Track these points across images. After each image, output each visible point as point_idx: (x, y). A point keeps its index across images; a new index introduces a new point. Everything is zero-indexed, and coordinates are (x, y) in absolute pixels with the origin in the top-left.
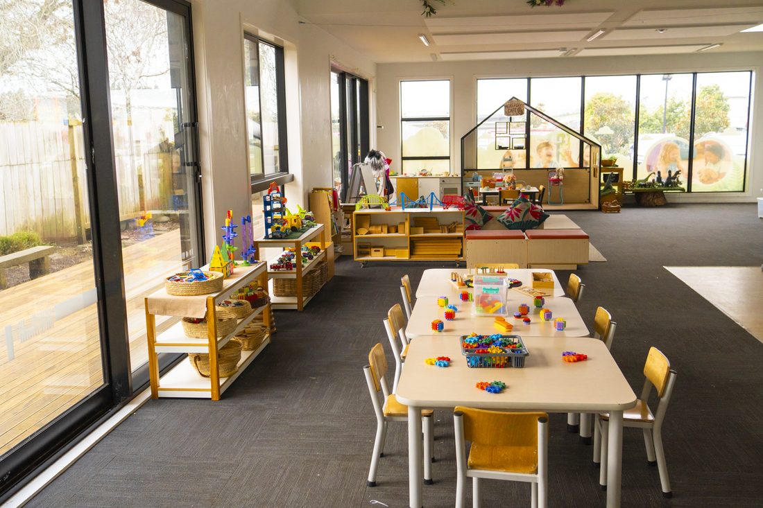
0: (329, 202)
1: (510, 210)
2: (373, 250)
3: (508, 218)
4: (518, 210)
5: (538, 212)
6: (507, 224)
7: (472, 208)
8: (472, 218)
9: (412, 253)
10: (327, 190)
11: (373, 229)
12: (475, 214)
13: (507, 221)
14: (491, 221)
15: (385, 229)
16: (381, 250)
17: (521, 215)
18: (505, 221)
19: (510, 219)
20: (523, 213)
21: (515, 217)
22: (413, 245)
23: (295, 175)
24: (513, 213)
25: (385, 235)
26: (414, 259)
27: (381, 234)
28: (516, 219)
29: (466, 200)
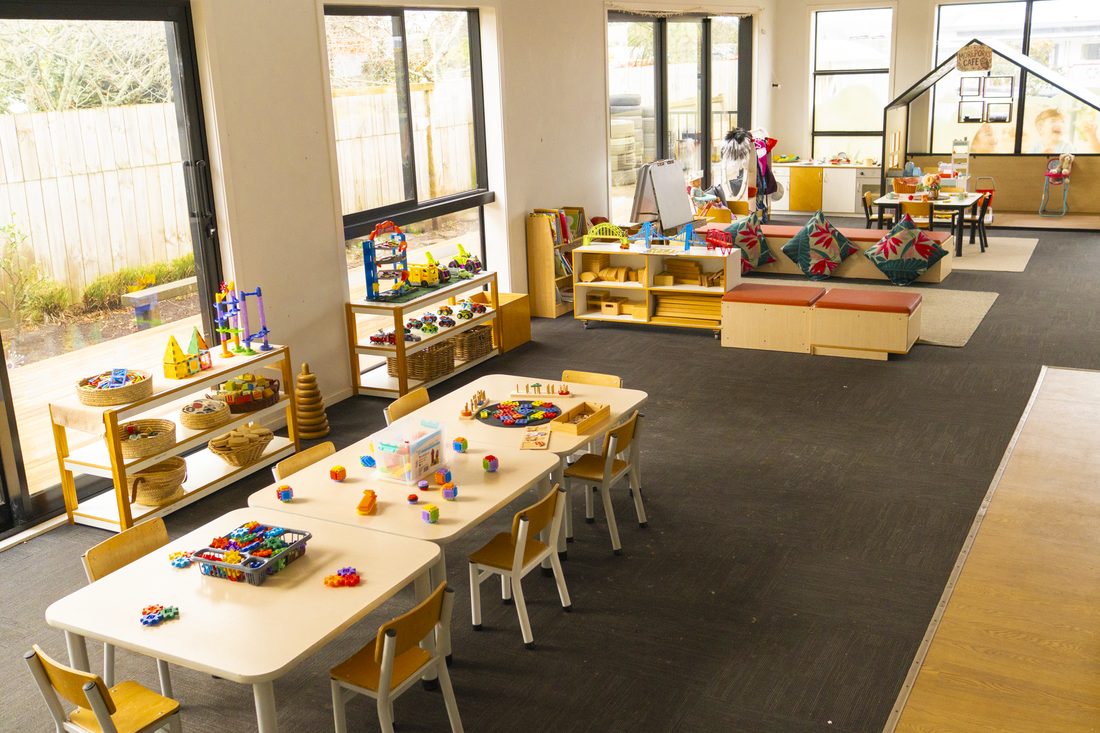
0: (552, 231)
1: (884, 240)
2: (603, 304)
3: (879, 253)
4: (897, 241)
5: (927, 247)
6: (878, 262)
7: (824, 235)
8: (824, 250)
9: (654, 313)
10: (548, 213)
11: (604, 274)
12: (828, 244)
13: (879, 259)
14: (854, 256)
15: (622, 274)
16: (615, 305)
17: (900, 249)
18: (875, 257)
19: (882, 255)
20: (903, 246)
21: (890, 251)
22: (656, 301)
23: (497, 194)
24: (888, 246)
25: (620, 284)
26: (656, 321)
27: (614, 282)
28: (892, 256)
29: (817, 222)
